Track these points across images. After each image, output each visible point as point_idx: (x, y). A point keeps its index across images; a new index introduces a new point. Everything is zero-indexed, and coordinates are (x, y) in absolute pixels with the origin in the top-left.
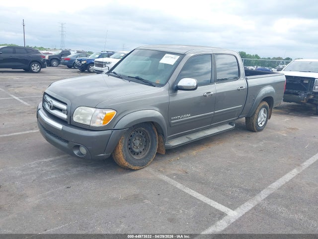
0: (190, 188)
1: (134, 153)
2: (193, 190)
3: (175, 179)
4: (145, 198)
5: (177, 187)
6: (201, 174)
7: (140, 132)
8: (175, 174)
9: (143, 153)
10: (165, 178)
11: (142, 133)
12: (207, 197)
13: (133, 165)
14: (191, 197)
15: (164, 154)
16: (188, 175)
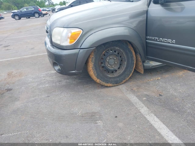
0: (156, 115)
1: (108, 71)
2: (158, 118)
3: (143, 102)
4: (100, 119)
5: (141, 111)
6: (177, 99)
7: (115, 52)
8: (147, 96)
9: (118, 72)
10: (133, 99)
11: (117, 52)
12: (172, 131)
13: (105, 83)
14: (151, 127)
15: (142, 72)
16: (161, 97)
